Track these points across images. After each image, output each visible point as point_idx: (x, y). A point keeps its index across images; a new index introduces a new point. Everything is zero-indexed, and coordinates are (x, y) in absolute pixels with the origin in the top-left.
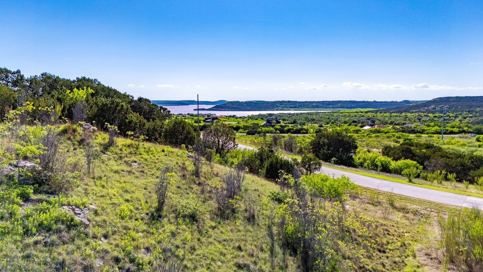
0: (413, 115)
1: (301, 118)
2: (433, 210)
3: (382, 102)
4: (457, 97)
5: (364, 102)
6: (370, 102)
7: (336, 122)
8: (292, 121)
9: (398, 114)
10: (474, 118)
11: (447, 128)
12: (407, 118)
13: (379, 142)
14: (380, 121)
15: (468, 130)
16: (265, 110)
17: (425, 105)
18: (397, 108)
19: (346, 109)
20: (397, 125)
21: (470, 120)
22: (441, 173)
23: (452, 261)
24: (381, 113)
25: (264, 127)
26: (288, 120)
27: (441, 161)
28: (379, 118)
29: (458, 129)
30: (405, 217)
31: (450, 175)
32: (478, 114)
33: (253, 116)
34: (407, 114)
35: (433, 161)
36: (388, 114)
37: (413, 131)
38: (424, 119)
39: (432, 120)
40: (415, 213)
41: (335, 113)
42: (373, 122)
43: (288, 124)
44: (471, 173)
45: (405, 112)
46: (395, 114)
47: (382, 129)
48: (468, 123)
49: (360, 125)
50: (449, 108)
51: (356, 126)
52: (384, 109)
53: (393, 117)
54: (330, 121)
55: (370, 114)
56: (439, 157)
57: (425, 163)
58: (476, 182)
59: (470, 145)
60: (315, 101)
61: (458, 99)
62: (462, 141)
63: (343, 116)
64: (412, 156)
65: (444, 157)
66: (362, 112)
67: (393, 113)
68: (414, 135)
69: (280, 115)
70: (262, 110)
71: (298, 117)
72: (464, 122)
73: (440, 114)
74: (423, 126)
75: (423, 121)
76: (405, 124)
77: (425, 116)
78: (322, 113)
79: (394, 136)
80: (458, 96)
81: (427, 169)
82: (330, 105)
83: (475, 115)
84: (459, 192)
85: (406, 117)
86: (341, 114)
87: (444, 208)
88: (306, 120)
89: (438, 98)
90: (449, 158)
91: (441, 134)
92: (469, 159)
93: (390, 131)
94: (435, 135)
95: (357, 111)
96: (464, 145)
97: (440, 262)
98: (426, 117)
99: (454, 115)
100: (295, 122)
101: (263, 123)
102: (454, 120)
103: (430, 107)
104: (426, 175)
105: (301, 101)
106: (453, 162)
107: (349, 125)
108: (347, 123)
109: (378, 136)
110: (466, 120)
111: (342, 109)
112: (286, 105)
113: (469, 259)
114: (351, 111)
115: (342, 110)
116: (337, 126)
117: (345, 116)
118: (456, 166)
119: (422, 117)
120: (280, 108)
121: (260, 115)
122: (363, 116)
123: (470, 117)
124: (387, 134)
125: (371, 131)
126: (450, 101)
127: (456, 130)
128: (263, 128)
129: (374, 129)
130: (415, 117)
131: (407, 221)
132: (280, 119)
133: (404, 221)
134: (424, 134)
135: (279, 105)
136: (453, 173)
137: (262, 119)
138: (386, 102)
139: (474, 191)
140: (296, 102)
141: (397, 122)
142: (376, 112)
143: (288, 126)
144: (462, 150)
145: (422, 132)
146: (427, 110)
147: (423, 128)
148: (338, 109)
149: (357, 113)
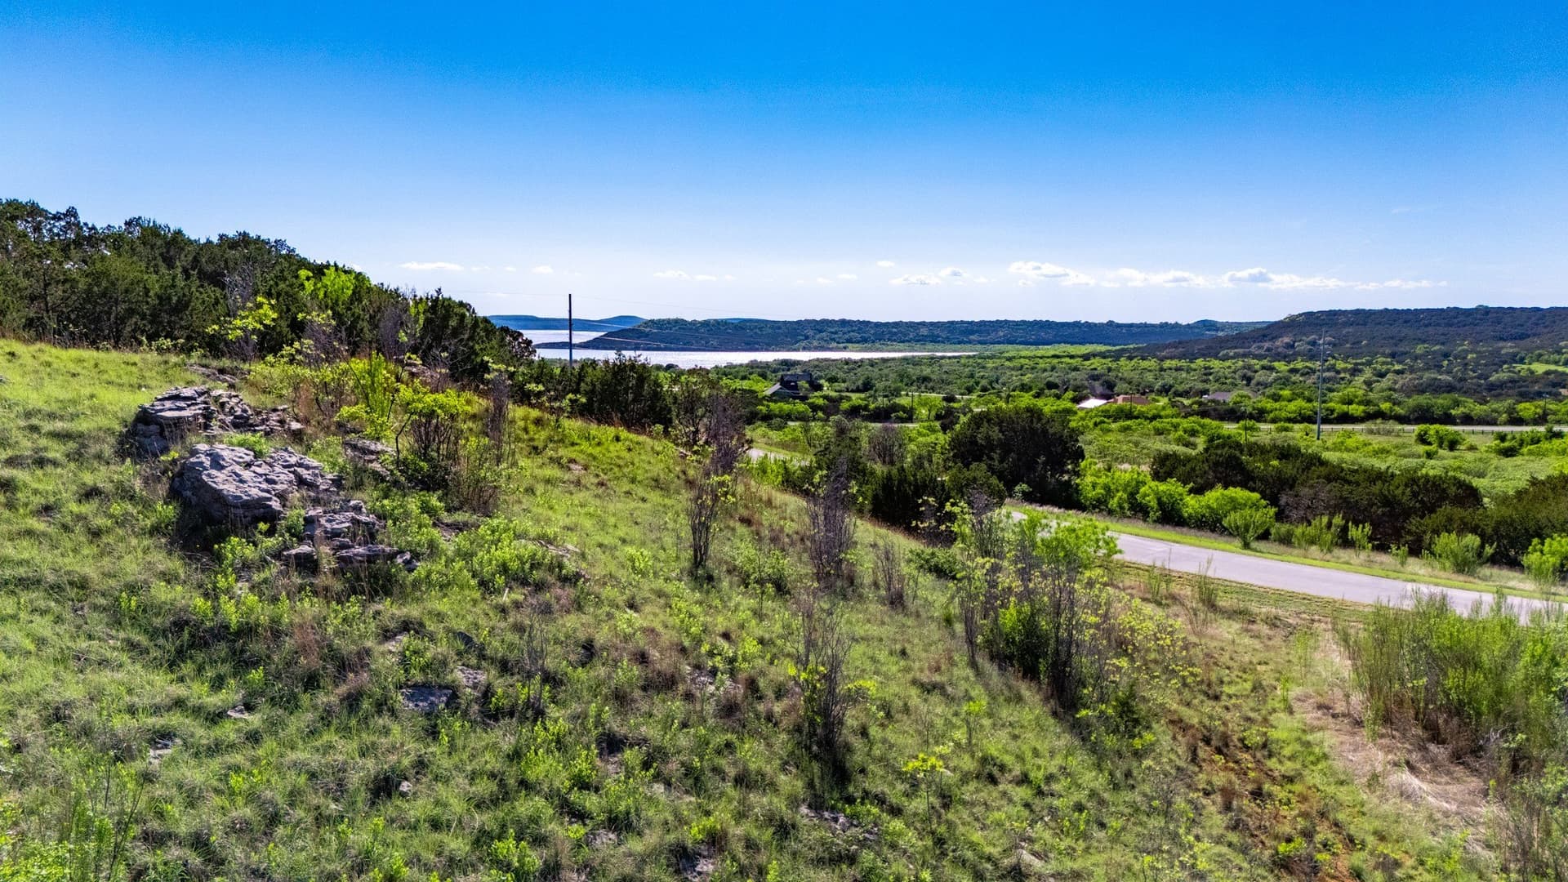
0: (1229, 367)
1: (887, 376)
2: (1316, 617)
3: (1131, 325)
4: (1358, 312)
5: (1077, 324)
6: (1095, 324)
7: (997, 386)
8: (860, 383)
9: (1183, 363)
10: (1409, 377)
11: (1331, 405)
12: (1211, 374)
13: (1136, 444)
14: (1130, 383)
15: (1391, 410)
16: (767, 350)
17: (1264, 336)
18: (1180, 343)
19: (1021, 347)
20: (1181, 395)
21: (1395, 382)
22: (1329, 525)
23: (1387, 719)
24: (1130, 358)
25: (775, 402)
26: (844, 382)
27: (1328, 492)
28: (1126, 375)
29: (1362, 408)
30: (1247, 631)
31: (1354, 529)
32: (1420, 364)
33: (731, 366)
34: (1210, 364)
35: (1305, 491)
36: (1151, 363)
37: (1233, 415)
38: (1260, 376)
39: (1285, 382)
40: (1273, 622)
41: (989, 357)
42: (1110, 386)
43: (848, 391)
44: (1414, 524)
45: (1204, 355)
46: (1174, 363)
47: (1139, 407)
48: (1390, 389)
49: (1070, 394)
50: (1335, 345)
51: (1058, 397)
52: (1139, 349)
53: (1168, 372)
54: (977, 383)
55: (1096, 362)
56: (1320, 480)
57: (1283, 500)
58: (1429, 549)
59: (1402, 451)
60: (928, 320)
61: (1361, 317)
62: (1377, 442)
63: (1013, 369)
64: (1247, 480)
65: (1336, 480)
66: (1072, 357)
67: (1167, 358)
68: (1236, 426)
69: (818, 364)
70: (756, 350)
71: (876, 370)
72: (1378, 388)
73: (1308, 364)
74: (1259, 398)
75: (1258, 384)
76: (1206, 392)
77: (1263, 368)
78: (950, 358)
79: (1176, 427)
80: (1361, 307)
81: (1287, 517)
82: (972, 333)
83: (1411, 366)
84: (1383, 573)
85: (1208, 371)
86: (1007, 363)
87: (1346, 612)
88: (902, 381)
89: (1300, 315)
90: (1349, 483)
91: (1314, 423)
92: (1406, 485)
93: (1163, 413)
94: (1297, 427)
95: (1057, 353)
96: (1384, 451)
97: (1359, 723)
98: (1268, 372)
99: (1349, 366)
100: (867, 387)
101: (769, 388)
102: (1350, 382)
103: (1278, 343)
104: (1288, 531)
105: (883, 321)
106: (1359, 495)
107: (1037, 396)
108: (1030, 389)
109: (1128, 428)
110: (1385, 383)
111: (1010, 347)
112: (836, 333)
113: (1431, 707)
114: (1040, 353)
115: (1011, 350)
116: (1001, 398)
117: (1022, 367)
118: (1372, 505)
119: (1256, 372)
120: (815, 343)
121: (753, 365)
122: (1076, 369)
123: (1398, 372)
124: (1156, 423)
125: (1106, 414)
126: (1336, 324)
127: (1356, 409)
128: (772, 405)
129: (1115, 406)
130: (1234, 372)
131: (1256, 642)
132: (821, 377)
133: (1247, 641)
134: (1265, 421)
135: (811, 333)
136: (1363, 524)
137: (764, 376)
138: (1146, 325)
139: (1422, 572)
140: (867, 323)
141: (1180, 388)
142: (1117, 356)
143: (849, 399)
144: (1380, 464)
145: (1260, 415)
146: (1268, 350)
147: (1259, 405)
148: (998, 347)
149: (1056, 361)
